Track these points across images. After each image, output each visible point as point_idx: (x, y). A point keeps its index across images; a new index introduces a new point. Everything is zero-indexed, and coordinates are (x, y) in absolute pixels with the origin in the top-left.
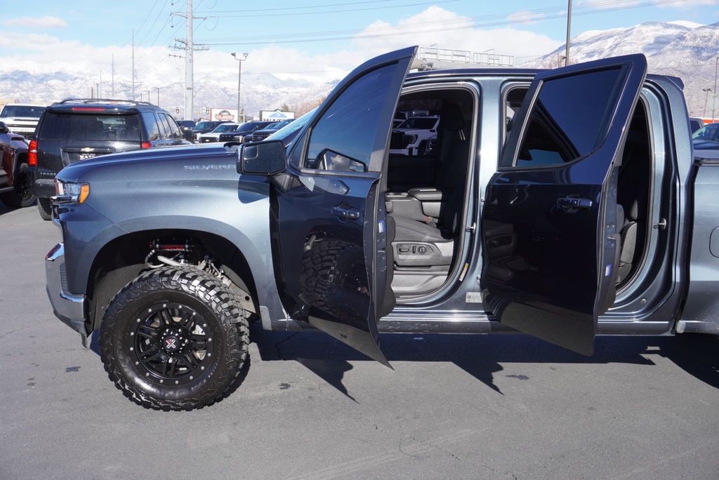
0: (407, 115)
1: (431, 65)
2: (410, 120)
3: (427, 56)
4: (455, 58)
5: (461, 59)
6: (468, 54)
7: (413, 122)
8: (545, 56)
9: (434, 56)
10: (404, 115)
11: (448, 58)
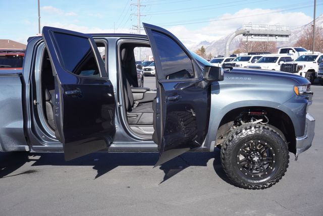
0: (237, 55)
1: (248, 32)
2: (239, 57)
3: (246, 28)
4: (260, 28)
5: (263, 28)
6: (266, 26)
7: (240, 58)
8: (306, 25)
9: (250, 28)
10: (236, 55)
11: (257, 28)
